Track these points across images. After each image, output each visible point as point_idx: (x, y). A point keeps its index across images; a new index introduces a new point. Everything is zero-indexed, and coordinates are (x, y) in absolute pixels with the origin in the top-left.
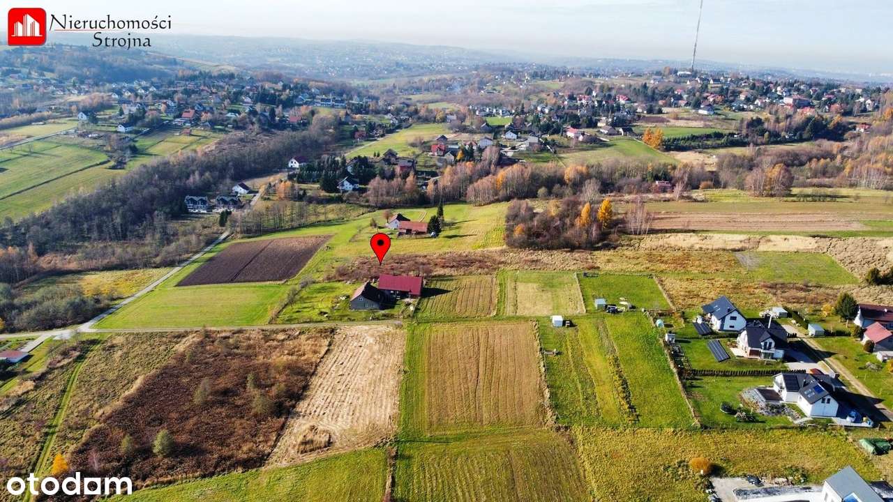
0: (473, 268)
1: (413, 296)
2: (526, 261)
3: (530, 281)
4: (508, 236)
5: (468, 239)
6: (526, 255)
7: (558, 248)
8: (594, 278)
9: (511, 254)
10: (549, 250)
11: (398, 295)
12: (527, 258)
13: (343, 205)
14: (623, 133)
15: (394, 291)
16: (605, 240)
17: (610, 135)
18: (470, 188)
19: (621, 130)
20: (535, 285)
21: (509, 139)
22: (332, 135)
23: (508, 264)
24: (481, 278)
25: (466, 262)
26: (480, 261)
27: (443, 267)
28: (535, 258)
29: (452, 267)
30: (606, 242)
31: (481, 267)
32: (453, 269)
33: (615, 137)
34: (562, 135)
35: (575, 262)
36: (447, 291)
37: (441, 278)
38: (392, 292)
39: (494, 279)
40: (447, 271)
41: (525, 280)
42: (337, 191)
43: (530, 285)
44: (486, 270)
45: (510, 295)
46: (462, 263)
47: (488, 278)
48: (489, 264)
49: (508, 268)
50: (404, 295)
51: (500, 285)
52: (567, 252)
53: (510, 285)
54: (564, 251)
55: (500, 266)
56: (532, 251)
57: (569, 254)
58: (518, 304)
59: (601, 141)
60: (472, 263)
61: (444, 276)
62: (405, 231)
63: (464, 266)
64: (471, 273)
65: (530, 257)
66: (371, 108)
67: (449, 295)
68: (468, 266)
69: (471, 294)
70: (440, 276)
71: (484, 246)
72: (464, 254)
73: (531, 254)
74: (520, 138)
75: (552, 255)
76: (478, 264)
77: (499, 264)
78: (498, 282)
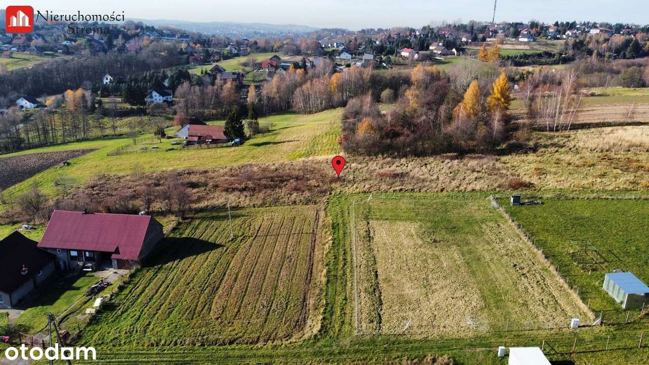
0: (282, 192)
1: (122, 264)
2: (382, 175)
3: (396, 218)
4: (346, 138)
5: (285, 147)
6: (378, 165)
7: (435, 152)
8: (537, 207)
9: (354, 165)
10: (419, 157)
11: (88, 259)
12: (382, 171)
13: (145, 118)
14: (456, 52)
15: (79, 252)
16: (509, 140)
17: (444, 55)
18: (298, 91)
19: (454, 50)
20: (413, 228)
21: (344, 59)
22: (164, 57)
23: (349, 182)
24: (294, 213)
25: (272, 179)
26: (297, 178)
27: (227, 190)
28: (399, 170)
29: (244, 190)
30: (511, 142)
31: (296, 189)
32: (245, 193)
33: (450, 56)
34: (396, 56)
35: (476, 174)
36: (213, 246)
37: (217, 213)
38: (74, 253)
39: (322, 214)
40: (232, 199)
41: (388, 215)
42: (145, 103)
43: (401, 226)
44: (307, 194)
45: (358, 256)
46: (263, 182)
47: (309, 211)
48: (313, 182)
49: (349, 189)
50: (103, 260)
51: (335, 227)
52: (452, 158)
53: (355, 228)
54: (447, 157)
55: (333, 185)
56: (389, 159)
57: (456, 162)
58: (383, 285)
59: (436, 59)
60: (282, 181)
61: (223, 208)
62: (196, 139)
63: (266, 187)
64: (276, 202)
65: (387, 169)
66: (213, 42)
67: (213, 255)
68: (273, 188)
69: (266, 252)
70: (214, 208)
71: (308, 154)
72: (273, 167)
73: (388, 163)
74: (355, 58)
75: (426, 164)
76: (293, 183)
77: (331, 182)
78: (329, 220)
